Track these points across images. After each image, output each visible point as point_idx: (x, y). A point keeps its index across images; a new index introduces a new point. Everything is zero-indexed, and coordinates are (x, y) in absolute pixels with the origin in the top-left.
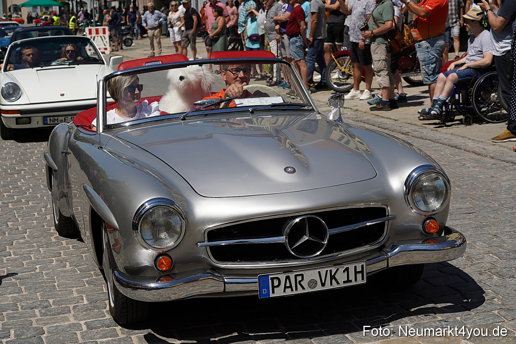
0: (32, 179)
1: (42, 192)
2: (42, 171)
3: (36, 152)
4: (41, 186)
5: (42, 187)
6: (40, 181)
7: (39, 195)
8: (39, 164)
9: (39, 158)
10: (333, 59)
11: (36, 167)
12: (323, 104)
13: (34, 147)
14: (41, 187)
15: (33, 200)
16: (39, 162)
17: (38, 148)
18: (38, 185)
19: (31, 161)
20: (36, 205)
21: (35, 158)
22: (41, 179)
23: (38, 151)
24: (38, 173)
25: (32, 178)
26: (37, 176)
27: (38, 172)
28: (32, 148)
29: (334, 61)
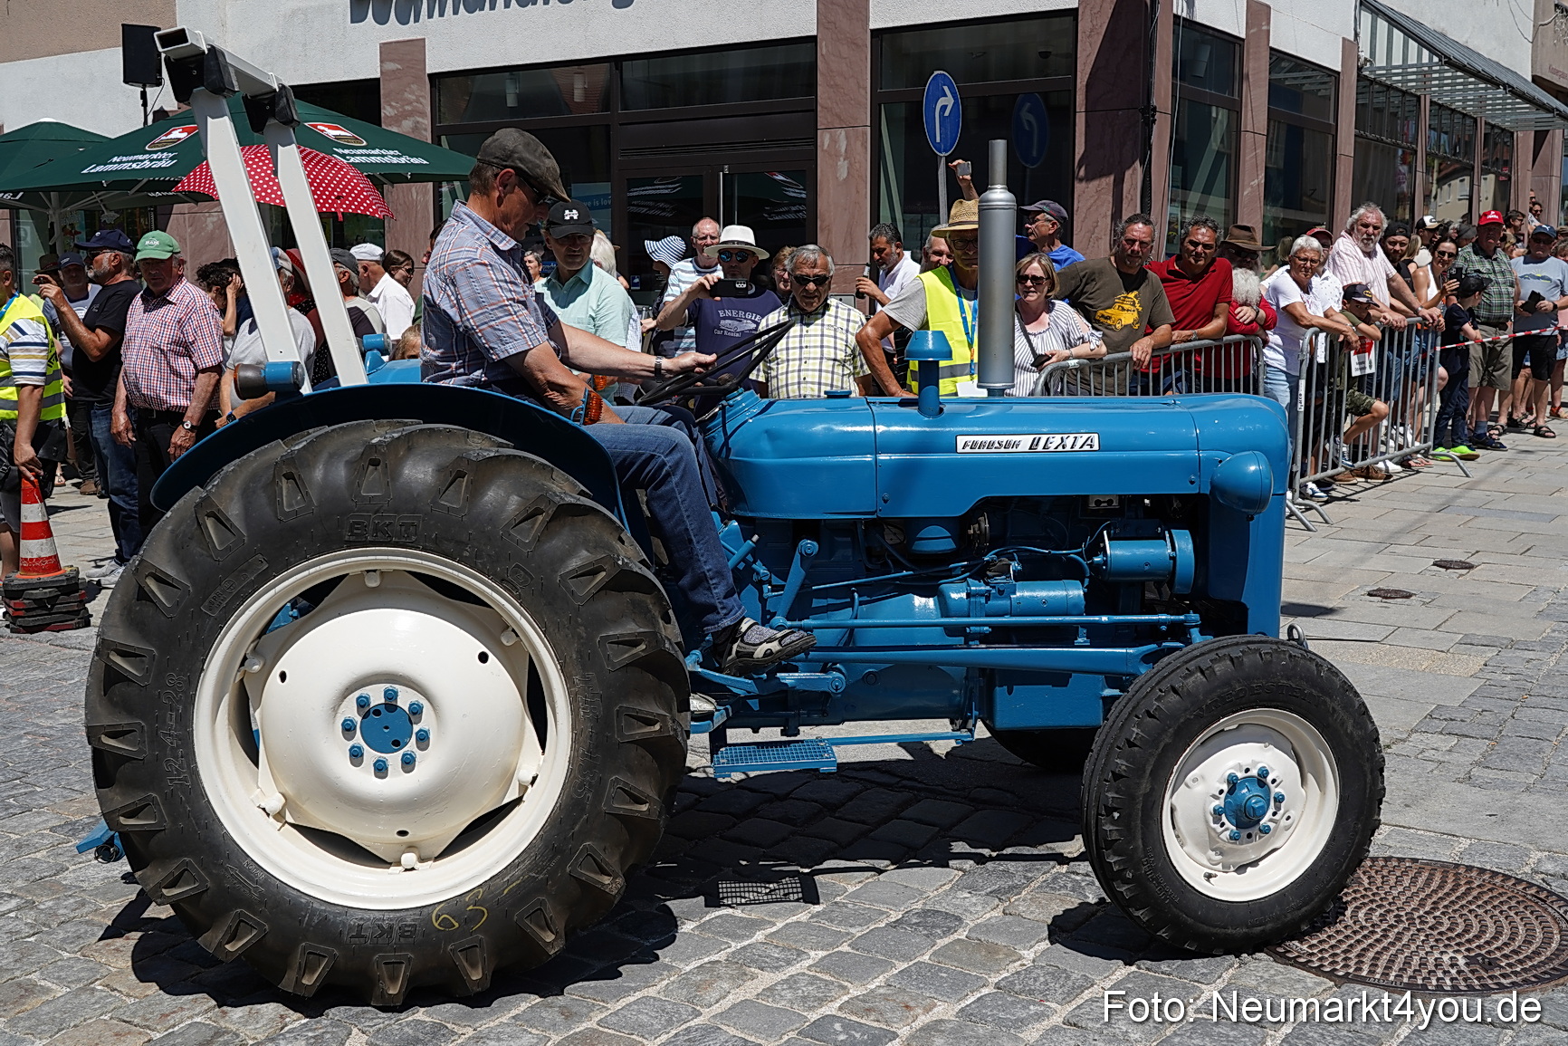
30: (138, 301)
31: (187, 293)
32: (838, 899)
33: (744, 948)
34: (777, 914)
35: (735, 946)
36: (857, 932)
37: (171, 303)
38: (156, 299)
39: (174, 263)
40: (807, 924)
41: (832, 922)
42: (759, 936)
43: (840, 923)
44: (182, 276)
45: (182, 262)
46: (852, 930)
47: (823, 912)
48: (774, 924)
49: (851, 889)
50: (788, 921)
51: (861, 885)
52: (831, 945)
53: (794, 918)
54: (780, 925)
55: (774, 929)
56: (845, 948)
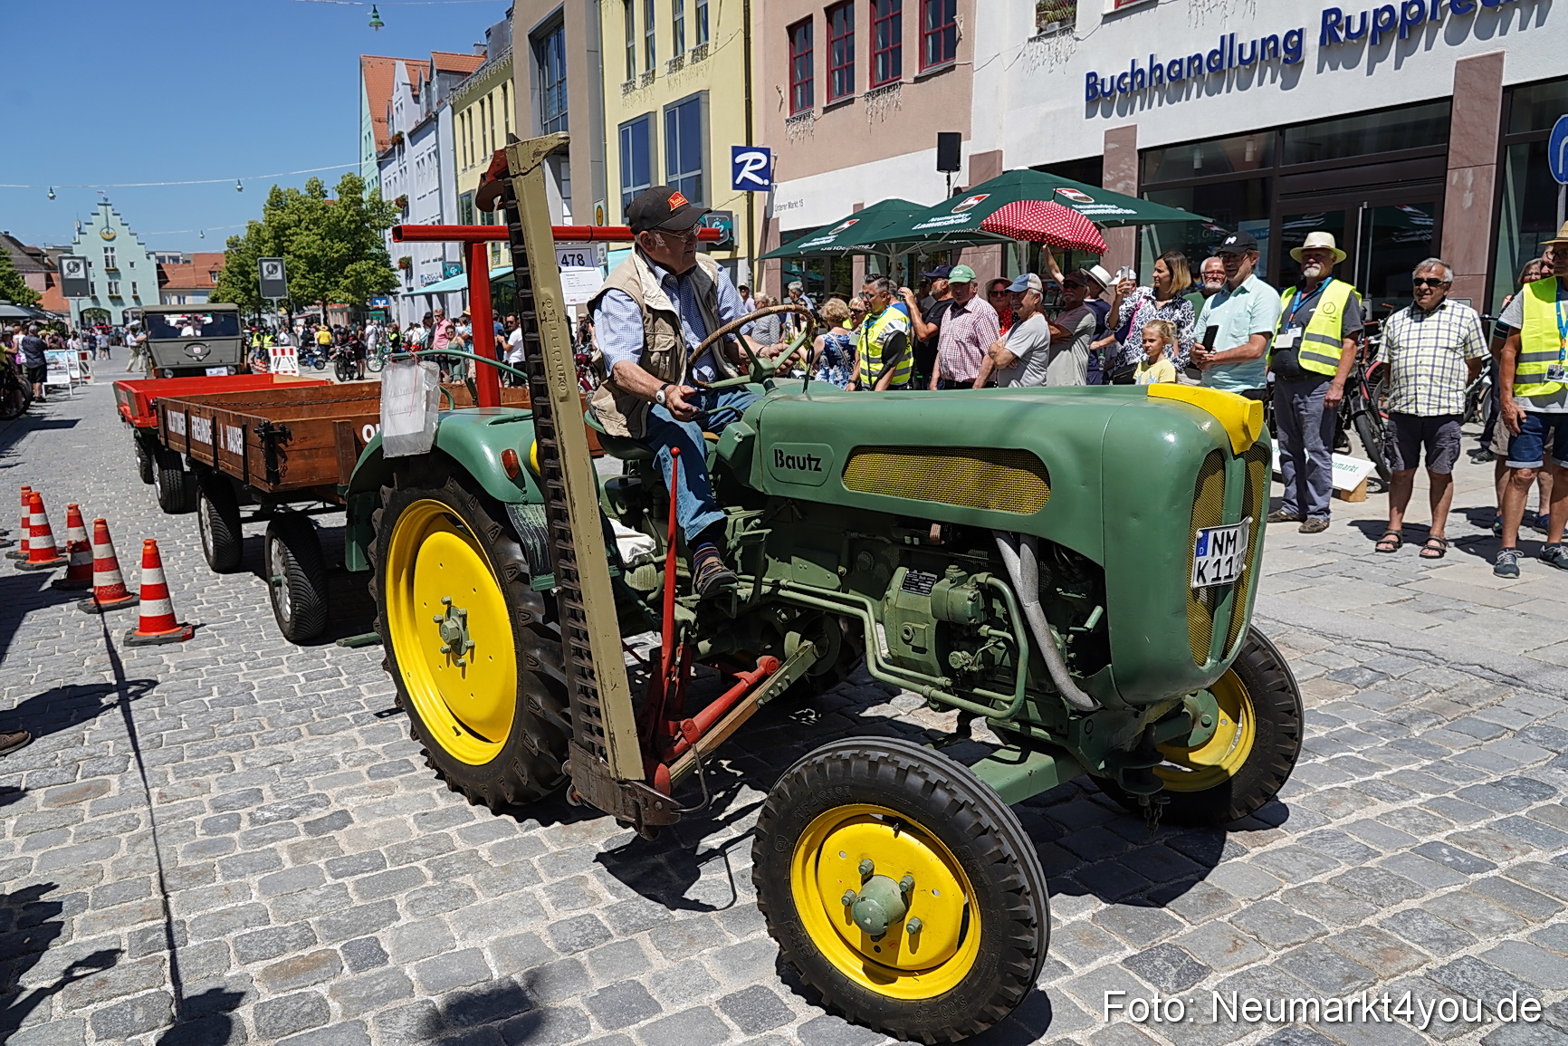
30: (948, 312)
31: (979, 305)
32: (1444, 758)
33: (1366, 782)
34: (1392, 762)
35: (1359, 779)
36: (1461, 785)
37: (967, 312)
38: (959, 309)
39: (971, 285)
40: (1417, 773)
41: (1439, 774)
42: (1378, 775)
43: (1446, 776)
44: (974, 294)
45: (976, 285)
46: (1457, 783)
47: (1432, 766)
48: (1390, 769)
49: (1455, 753)
50: (1403, 768)
51: (1462, 752)
52: (1439, 791)
53: (1407, 767)
54: (1395, 770)
55: (1390, 772)
56: (1450, 795)
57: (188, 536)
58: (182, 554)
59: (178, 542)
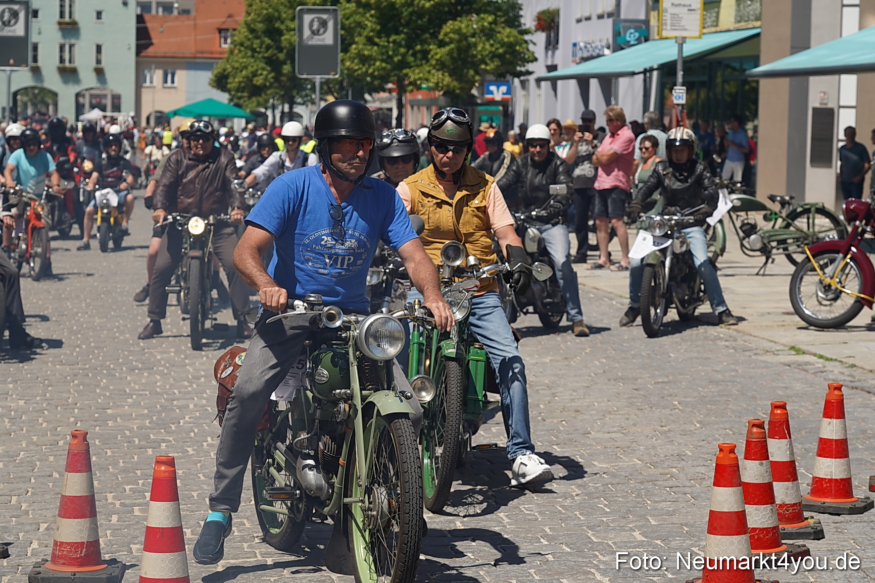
0: (183, 460)
1: (202, 489)
2: (203, 445)
3: (191, 406)
4: (201, 475)
5: (202, 478)
6: (199, 465)
7: (195, 494)
8: (196, 431)
9: (196, 418)
10: (808, 257)
11: (191, 438)
12: (781, 347)
13: (187, 396)
14: (200, 477)
15: (184, 502)
16: (196, 427)
17: (196, 399)
18: (194, 475)
19: (181, 424)
20: (188, 513)
21: (190, 418)
22: (200, 461)
23: (195, 406)
24: (194, 450)
25: (182, 458)
26: (193, 454)
27: (195, 448)
28: (183, 399)
29: (810, 261)
57: (127, 488)
58: (115, 518)
59: (110, 496)
